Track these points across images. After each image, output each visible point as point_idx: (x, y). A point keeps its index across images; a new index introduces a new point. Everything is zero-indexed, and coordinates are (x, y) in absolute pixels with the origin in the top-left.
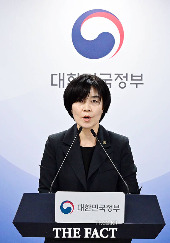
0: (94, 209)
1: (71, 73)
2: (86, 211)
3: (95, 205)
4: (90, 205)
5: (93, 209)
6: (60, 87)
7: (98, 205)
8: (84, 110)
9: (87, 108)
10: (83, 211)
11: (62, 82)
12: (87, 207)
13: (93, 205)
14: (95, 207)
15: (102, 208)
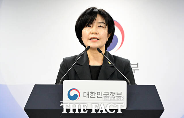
0: (99, 96)
2: (91, 97)
3: (100, 92)
4: (95, 92)
5: (97, 96)
7: (102, 92)
8: (92, 32)
9: (94, 31)
10: (89, 97)
12: (92, 94)
13: (97, 92)
14: (99, 94)
15: (106, 95)
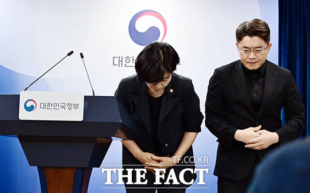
1: (128, 57)
6: (119, 66)
11: (121, 63)
